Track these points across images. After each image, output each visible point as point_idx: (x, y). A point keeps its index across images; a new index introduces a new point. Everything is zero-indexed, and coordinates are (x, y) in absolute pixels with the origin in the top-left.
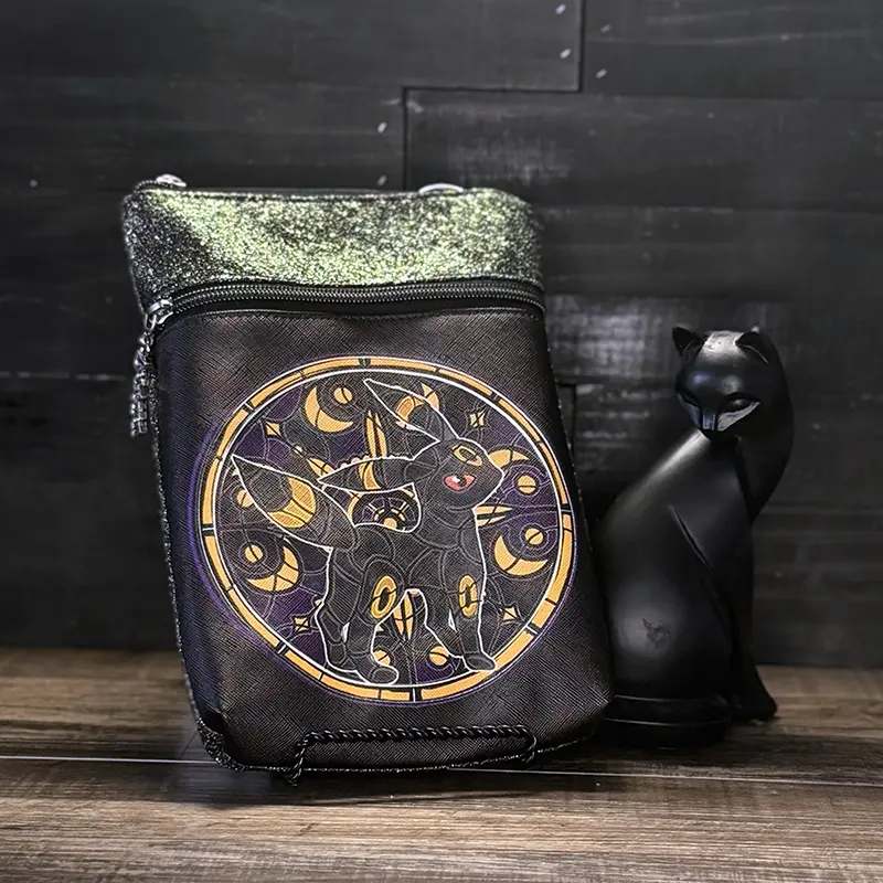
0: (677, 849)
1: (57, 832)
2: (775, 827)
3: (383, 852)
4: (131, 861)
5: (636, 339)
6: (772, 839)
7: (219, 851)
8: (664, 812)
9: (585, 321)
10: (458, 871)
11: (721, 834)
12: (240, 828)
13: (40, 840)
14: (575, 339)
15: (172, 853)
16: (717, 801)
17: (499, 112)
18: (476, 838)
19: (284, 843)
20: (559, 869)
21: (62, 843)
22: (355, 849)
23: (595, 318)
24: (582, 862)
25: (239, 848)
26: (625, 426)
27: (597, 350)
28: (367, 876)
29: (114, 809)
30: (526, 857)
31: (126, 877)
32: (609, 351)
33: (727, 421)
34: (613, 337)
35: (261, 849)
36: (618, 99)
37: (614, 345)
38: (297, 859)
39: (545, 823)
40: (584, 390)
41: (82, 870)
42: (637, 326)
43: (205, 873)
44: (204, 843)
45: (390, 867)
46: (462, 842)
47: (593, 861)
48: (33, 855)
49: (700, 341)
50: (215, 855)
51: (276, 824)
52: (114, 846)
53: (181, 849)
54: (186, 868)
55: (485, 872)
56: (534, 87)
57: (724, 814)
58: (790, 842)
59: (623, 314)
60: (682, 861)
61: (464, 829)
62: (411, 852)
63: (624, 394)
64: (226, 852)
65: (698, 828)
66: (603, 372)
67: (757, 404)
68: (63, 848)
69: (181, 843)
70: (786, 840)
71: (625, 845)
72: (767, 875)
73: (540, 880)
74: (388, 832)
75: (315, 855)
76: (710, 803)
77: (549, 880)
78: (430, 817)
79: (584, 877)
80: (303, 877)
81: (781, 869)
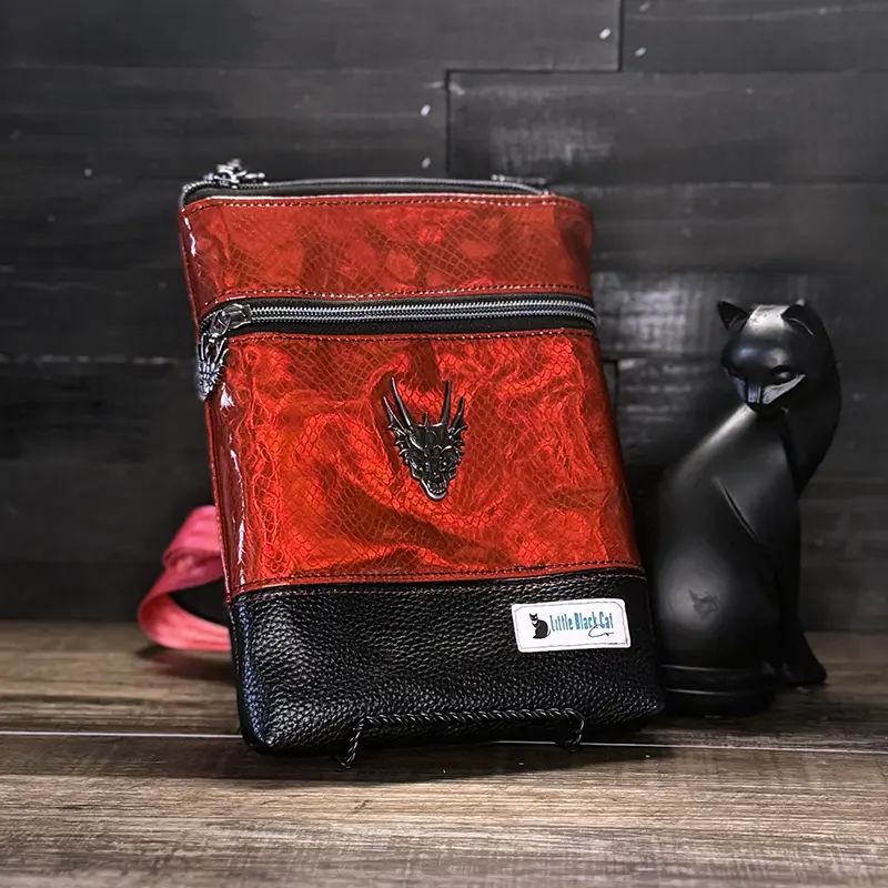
0: (729, 824)
1: (116, 812)
2: (827, 800)
3: (436, 829)
4: (188, 841)
5: (678, 313)
6: (825, 813)
7: (275, 830)
8: (716, 786)
9: (626, 297)
10: (512, 850)
11: (773, 808)
12: (295, 806)
13: (99, 821)
14: (617, 315)
15: (227, 833)
17: (539, 94)
19: (339, 821)
20: (613, 847)
21: (121, 823)
22: (408, 827)
23: (638, 295)
24: (635, 839)
25: (294, 827)
26: (667, 400)
27: (638, 326)
28: (422, 856)
29: (171, 790)
30: (574, 833)
31: (182, 859)
32: (651, 326)
33: (772, 393)
34: (654, 313)
35: (315, 828)
36: (657, 77)
37: (656, 320)
38: (352, 838)
39: (596, 797)
40: (627, 364)
41: (139, 852)
42: (678, 301)
43: (260, 854)
44: (261, 821)
46: (515, 819)
47: (646, 838)
48: (92, 836)
49: (746, 315)
50: (271, 835)
51: (331, 801)
52: (172, 826)
53: (237, 828)
54: (243, 848)
55: (539, 850)
56: (573, 68)
57: (775, 786)
58: (843, 816)
59: (664, 290)
60: (735, 837)
61: (517, 804)
62: (460, 830)
63: (666, 369)
64: (282, 831)
65: (750, 801)
66: (644, 346)
67: (803, 376)
68: (121, 828)
69: (237, 822)
70: (838, 813)
71: (677, 820)
72: (822, 851)
73: (594, 859)
74: (441, 809)
75: (370, 834)
76: (760, 775)
77: (603, 859)
78: (483, 793)
79: (638, 854)
80: (357, 859)
81: (836, 845)
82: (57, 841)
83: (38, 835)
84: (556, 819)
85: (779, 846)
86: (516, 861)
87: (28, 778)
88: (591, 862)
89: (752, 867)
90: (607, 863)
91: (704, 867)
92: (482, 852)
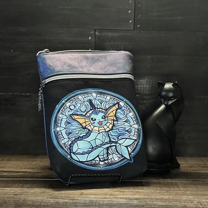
0: (164, 197)
1: (26, 195)
3: (99, 199)
4: (44, 201)
6: (184, 195)
7: (63, 199)
8: (159, 189)
10: (117, 203)
11: (173, 194)
12: (67, 194)
13: (23, 197)
15: (52, 200)
16: (170, 186)
18: (119, 195)
19: (77, 197)
20: (139, 202)
21: (27, 198)
22: (92, 198)
24: (143, 200)
25: (67, 198)
28: (97, 204)
29: (38, 190)
30: (130, 199)
31: (43, 205)
33: (170, 102)
35: (72, 198)
38: (81, 200)
41: (33, 204)
42: (147, 82)
43: (61, 204)
44: (59, 197)
45: (101, 202)
46: (116, 196)
47: (146, 200)
48: (22, 201)
49: (164, 85)
50: (62, 200)
52: (39, 198)
53: (54, 199)
54: (56, 203)
55: (123, 203)
57: (173, 189)
58: (188, 195)
59: (144, 79)
60: (165, 200)
61: (116, 193)
62: (104, 199)
64: (64, 199)
65: (167, 192)
66: (139, 92)
67: (177, 99)
68: (28, 199)
69: (54, 197)
70: (186, 195)
71: (152, 196)
72: (185, 202)
73: (135, 204)
74: (99, 194)
75: (84, 199)
76: (169, 187)
77: (137, 204)
78: (108, 191)
79: (145, 203)
80: (82, 205)
81: (187, 201)
82: (14, 202)
83: (9, 200)
84: (125, 196)
85: (175, 201)
86: (118, 205)
87: (4, 189)
88: (134, 205)
89: (170, 206)
90: (138, 205)
91: (159, 205)
92: (110, 203)
